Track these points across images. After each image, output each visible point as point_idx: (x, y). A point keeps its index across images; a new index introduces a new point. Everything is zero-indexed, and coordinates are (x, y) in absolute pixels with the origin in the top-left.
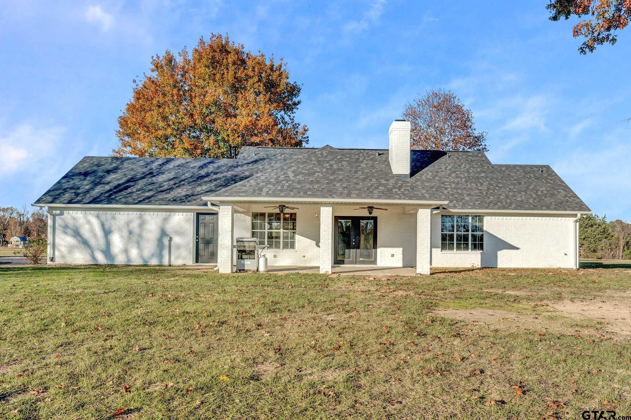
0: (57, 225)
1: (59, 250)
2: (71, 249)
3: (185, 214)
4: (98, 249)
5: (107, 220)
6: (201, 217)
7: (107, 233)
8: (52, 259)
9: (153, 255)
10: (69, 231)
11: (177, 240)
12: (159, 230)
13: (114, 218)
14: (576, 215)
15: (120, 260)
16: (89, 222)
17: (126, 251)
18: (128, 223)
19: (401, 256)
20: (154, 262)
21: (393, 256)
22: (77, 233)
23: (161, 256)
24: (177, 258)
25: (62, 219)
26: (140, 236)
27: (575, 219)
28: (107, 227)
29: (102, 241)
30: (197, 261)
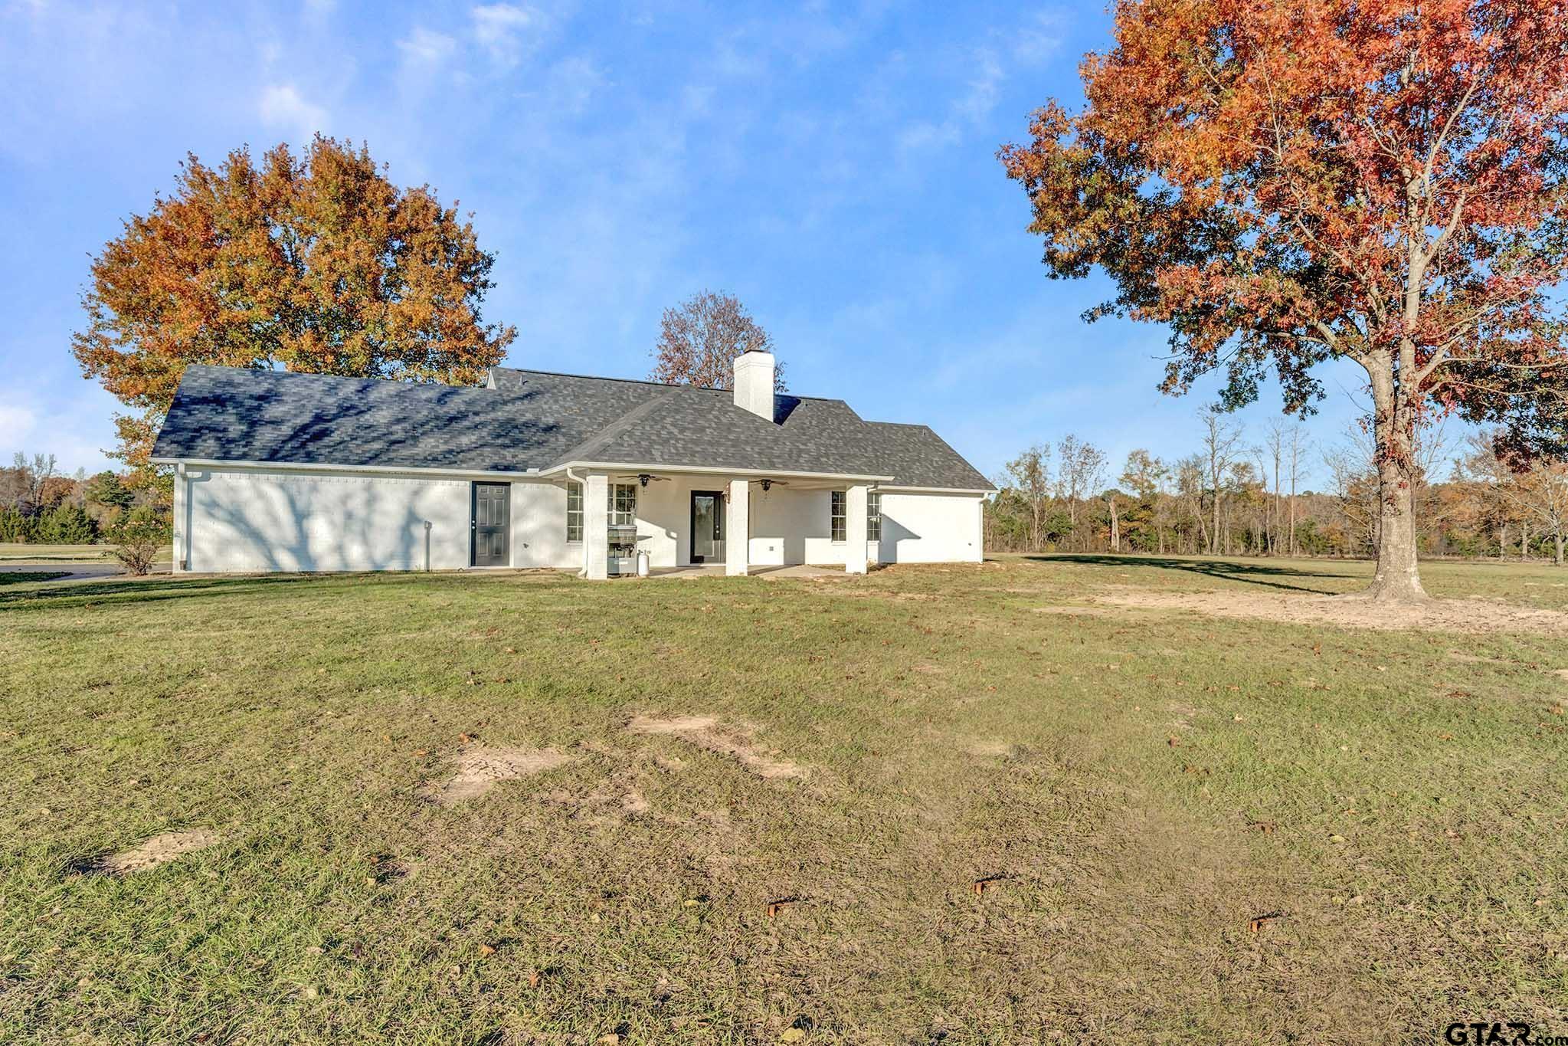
0: (194, 503)
1: (198, 550)
2: (224, 545)
3: (455, 483)
4: (284, 547)
5: (299, 492)
6: (479, 488)
7: (301, 517)
8: (185, 565)
9: (391, 557)
10: (219, 513)
11: (437, 529)
12: (404, 512)
13: (314, 489)
14: (982, 495)
15: (329, 563)
16: (261, 495)
17: (340, 549)
18: (345, 499)
19: (782, 549)
20: (395, 566)
21: (772, 549)
22: (237, 518)
23: (407, 556)
24: (439, 559)
25: (204, 489)
26: (368, 523)
27: (981, 499)
28: (301, 504)
29: (290, 533)
30: (473, 563)
